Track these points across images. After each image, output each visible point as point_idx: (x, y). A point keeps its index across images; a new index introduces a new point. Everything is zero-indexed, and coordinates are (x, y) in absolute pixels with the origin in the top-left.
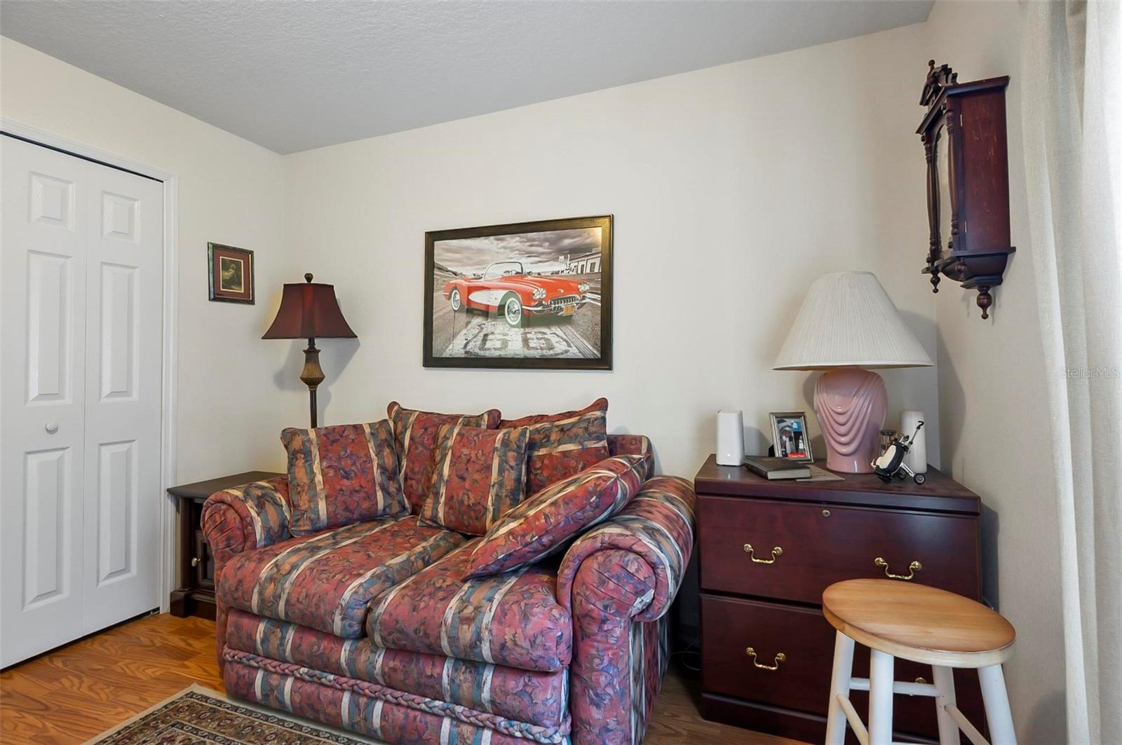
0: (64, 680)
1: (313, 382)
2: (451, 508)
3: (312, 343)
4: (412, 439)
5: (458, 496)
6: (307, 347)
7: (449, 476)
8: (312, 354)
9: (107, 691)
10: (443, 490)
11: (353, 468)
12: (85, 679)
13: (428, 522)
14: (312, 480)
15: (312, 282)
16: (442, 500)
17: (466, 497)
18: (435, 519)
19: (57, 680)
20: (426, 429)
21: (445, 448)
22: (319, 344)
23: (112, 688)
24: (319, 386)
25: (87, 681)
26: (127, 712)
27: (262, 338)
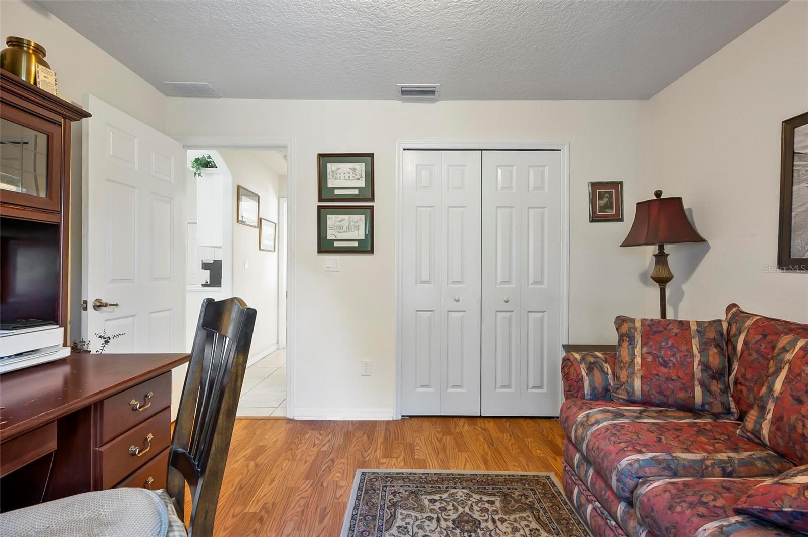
0: (505, 434)
1: (662, 281)
2: (778, 429)
3: (661, 248)
4: (746, 343)
5: (789, 419)
6: (657, 252)
7: (781, 393)
8: (661, 257)
9: (517, 451)
10: (771, 406)
11: (672, 359)
12: (512, 439)
13: (749, 434)
14: (633, 360)
15: (661, 197)
16: (769, 416)
17: (800, 424)
18: (757, 434)
19: (503, 433)
20: (765, 336)
21: (781, 361)
22: (667, 248)
23: (519, 450)
24: (668, 284)
25: (512, 441)
26: (518, 467)
27: (620, 246)
